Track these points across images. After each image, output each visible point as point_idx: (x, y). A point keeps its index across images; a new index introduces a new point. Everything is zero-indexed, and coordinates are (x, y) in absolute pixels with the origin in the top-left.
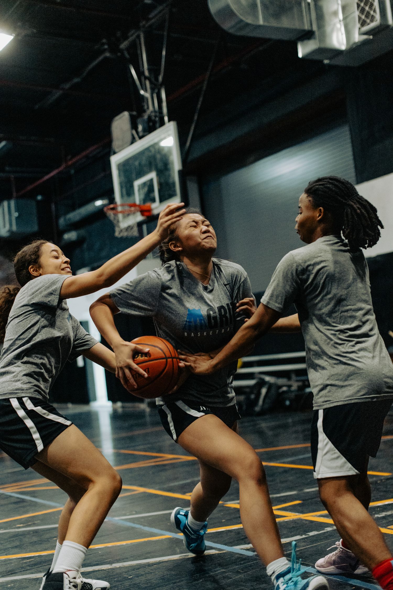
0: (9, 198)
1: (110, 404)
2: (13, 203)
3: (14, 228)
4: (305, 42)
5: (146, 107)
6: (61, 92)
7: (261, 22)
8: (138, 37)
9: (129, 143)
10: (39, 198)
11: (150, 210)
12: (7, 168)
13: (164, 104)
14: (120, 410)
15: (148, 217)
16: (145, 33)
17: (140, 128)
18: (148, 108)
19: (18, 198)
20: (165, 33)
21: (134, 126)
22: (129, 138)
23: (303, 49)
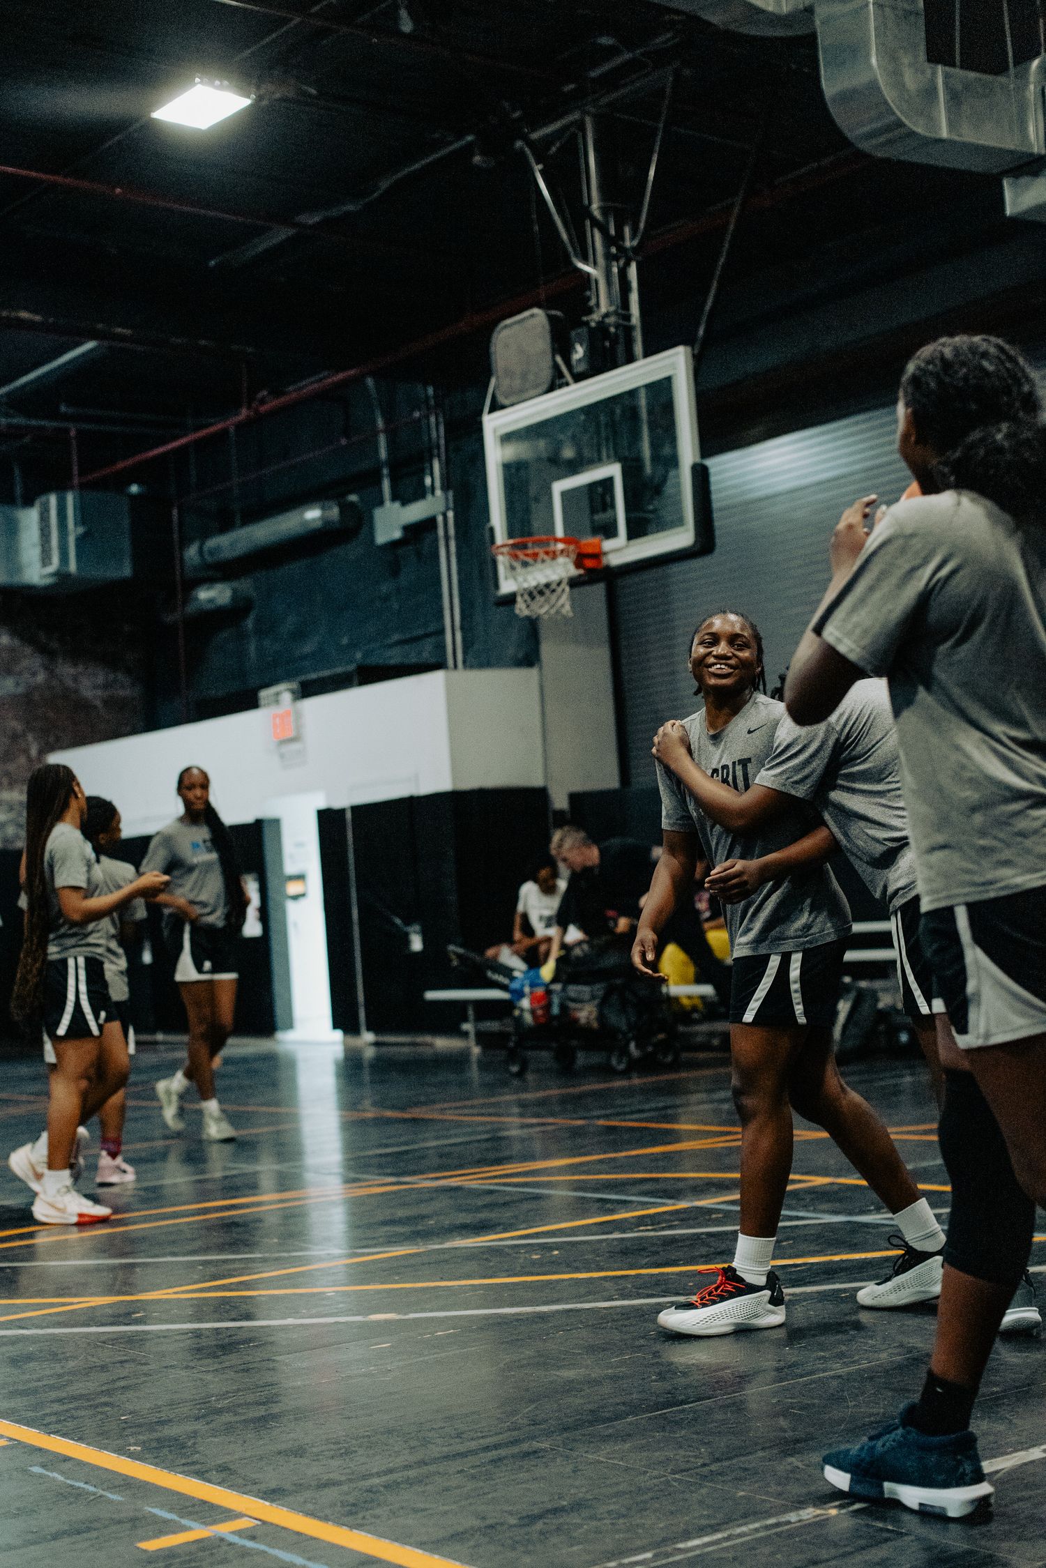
0: (60, 487)
1: (338, 1035)
2: (70, 498)
3: (73, 567)
4: (1024, 180)
5: (593, 302)
6: (291, 232)
7: (944, 134)
8: (581, 126)
9: (545, 387)
10: (134, 489)
11: (598, 555)
12: (63, 409)
13: (634, 297)
14: (370, 1053)
15: (590, 571)
16: (599, 121)
17: (579, 352)
18: (598, 305)
19: (83, 487)
20: (661, 125)
21: (561, 345)
22: (546, 374)
23: (1016, 196)
